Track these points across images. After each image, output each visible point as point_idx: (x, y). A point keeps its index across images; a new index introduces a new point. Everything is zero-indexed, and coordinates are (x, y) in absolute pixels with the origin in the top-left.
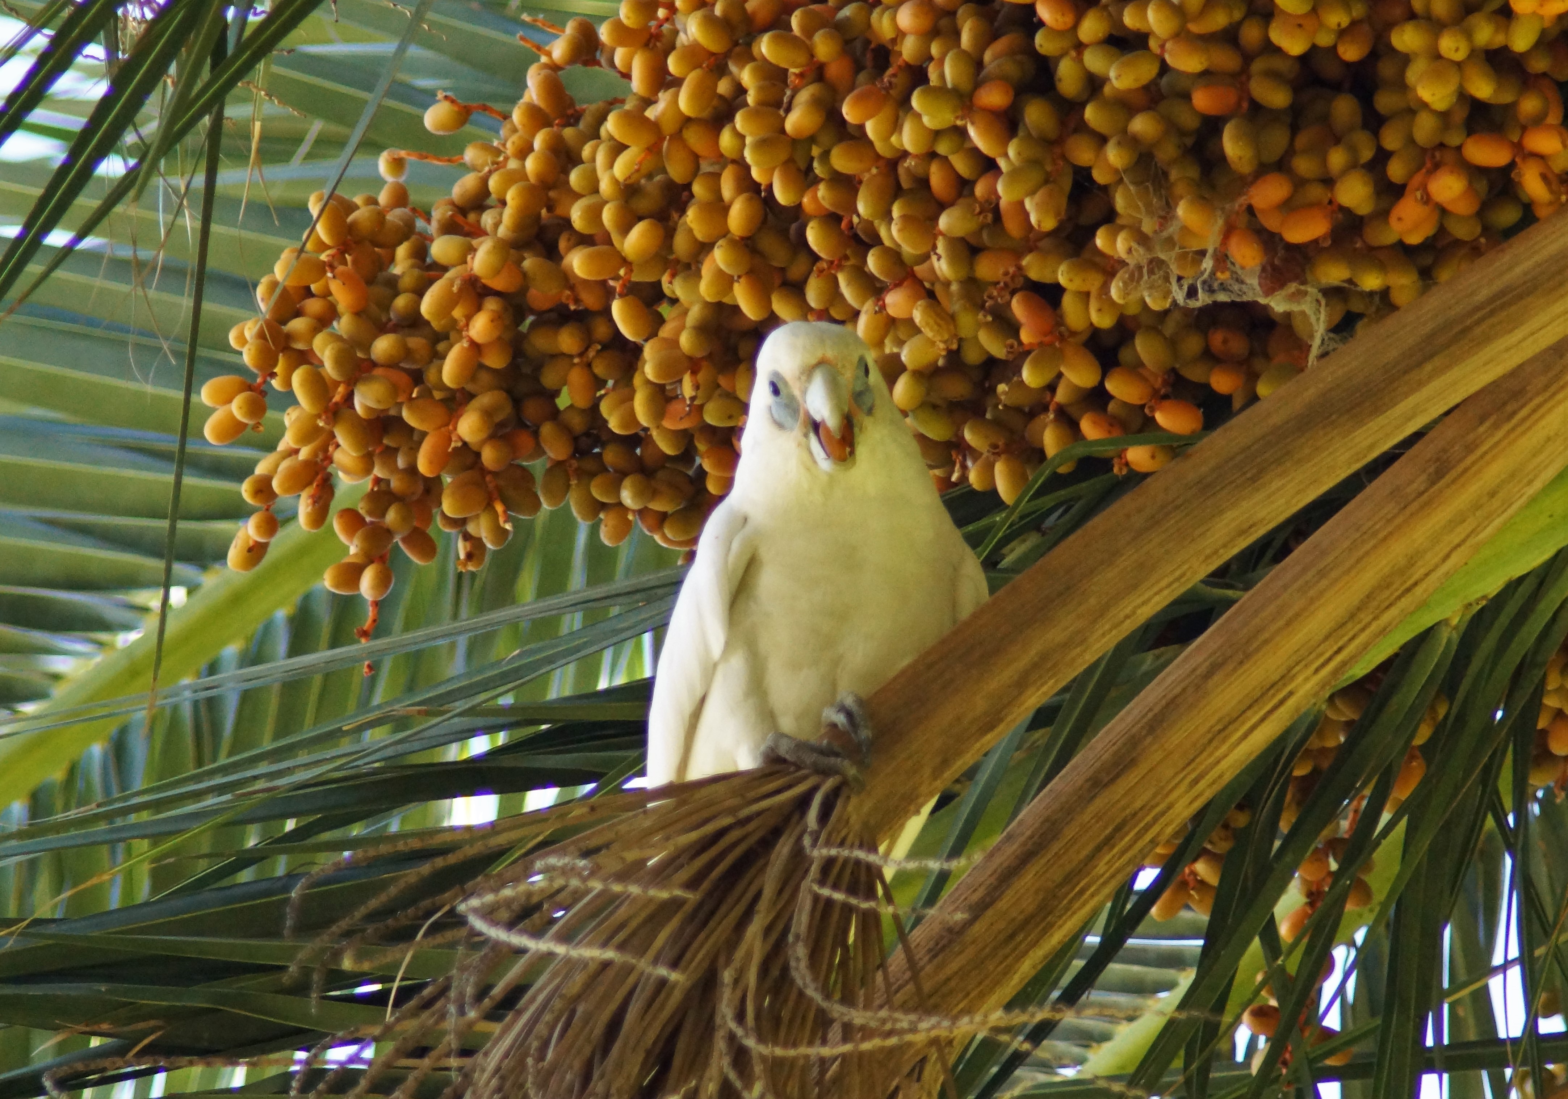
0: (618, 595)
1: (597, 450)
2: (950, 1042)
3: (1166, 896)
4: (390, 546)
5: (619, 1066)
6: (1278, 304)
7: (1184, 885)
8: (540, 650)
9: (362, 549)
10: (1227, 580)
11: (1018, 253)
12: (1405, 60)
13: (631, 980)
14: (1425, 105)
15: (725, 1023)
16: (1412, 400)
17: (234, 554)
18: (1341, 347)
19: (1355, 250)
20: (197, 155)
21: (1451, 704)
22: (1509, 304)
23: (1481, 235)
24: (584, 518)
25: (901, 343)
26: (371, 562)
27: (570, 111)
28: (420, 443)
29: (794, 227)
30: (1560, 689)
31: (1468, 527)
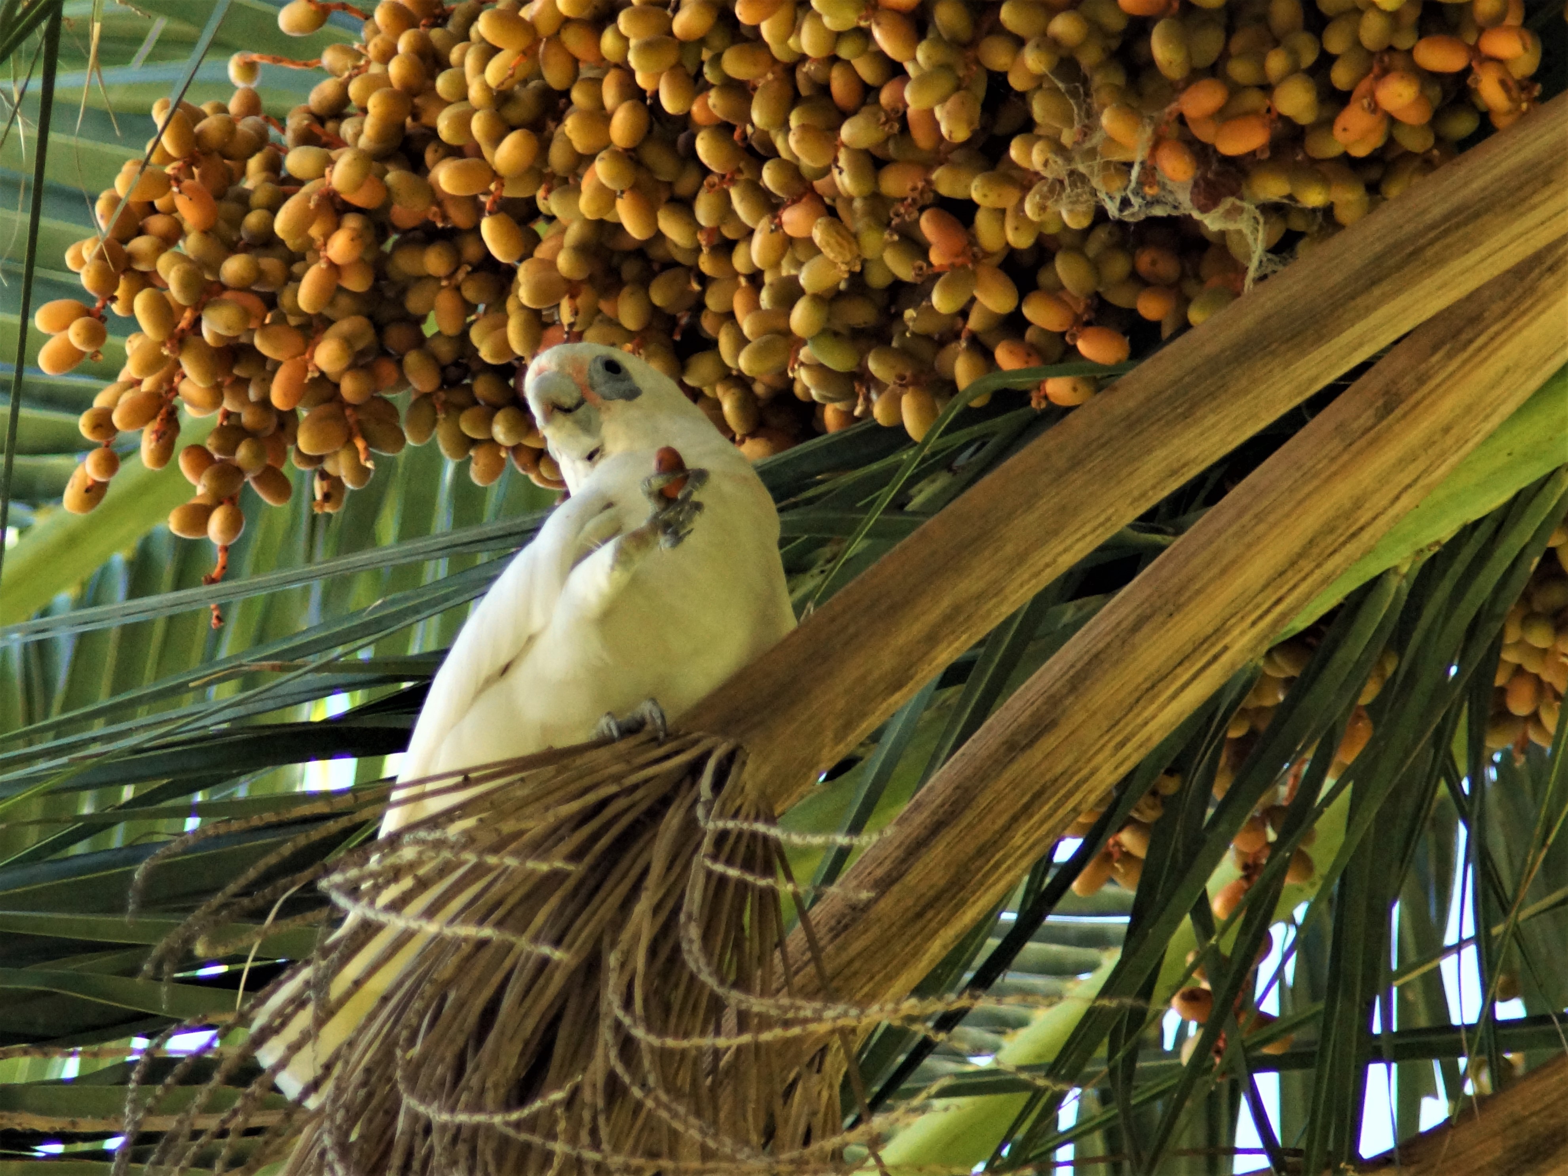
1: (467, 381)
2: (853, 1031)
3: (1087, 870)
4: (241, 486)
5: (495, 1059)
6: (1212, 222)
7: (1108, 857)
8: (406, 599)
9: (210, 490)
10: (1155, 524)
11: (928, 164)
13: (507, 964)
14: (1373, 5)
15: (611, 1010)
16: (1359, 328)
17: (71, 494)
18: (1280, 268)
19: (1296, 163)
20: (33, 56)
21: (1401, 656)
22: (1466, 222)
23: (1434, 147)
24: (453, 455)
25: (799, 264)
26: (220, 503)
27: (437, 11)
28: (274, 372)
29: (682, 138)
30: (1520, 643)
31: (1419, 466)
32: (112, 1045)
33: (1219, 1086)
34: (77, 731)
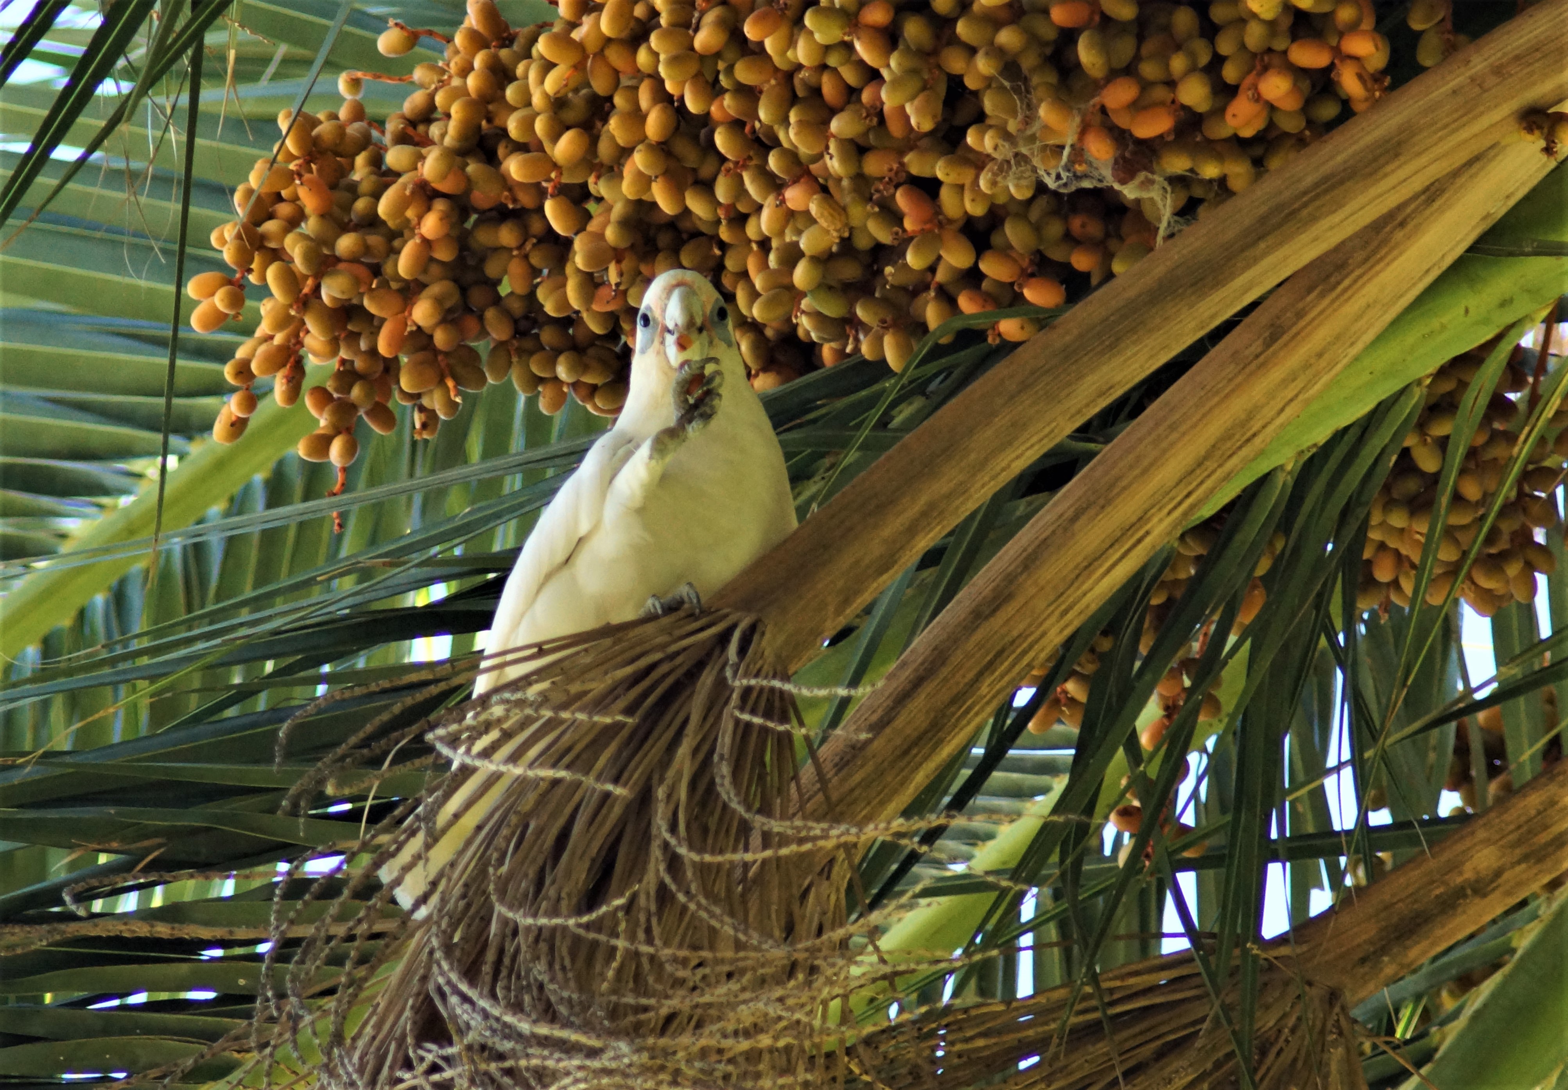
0: (554, 458)
1: (535, 331)
2: (855, 845)
3: (1041, 712)
4: (355, 419)
5: (568, 873)
6: (1130, 192)
7: (1057, 702)
8: (489, 507)
9: (330, 422)
10: (1089, 435)
11: (901, 150)
13: (577, 798)
14: (1254, 16)
15: (660, 833)
17: (219, 428)
18: (1186, 228)
19: (1196, 143)
20: (181, 77)
21: (1288, 537)
22: (1333, 187)
23: (1306, 128)
24: (524, 391)
25: (799, 233)
26: (338, 432)
27: (505, 34)
28: (379, 328)
29: (703, 132)
30: (1383, 524)
31: (1299, 384)
32: (261, 869)
33: (1149, 884)
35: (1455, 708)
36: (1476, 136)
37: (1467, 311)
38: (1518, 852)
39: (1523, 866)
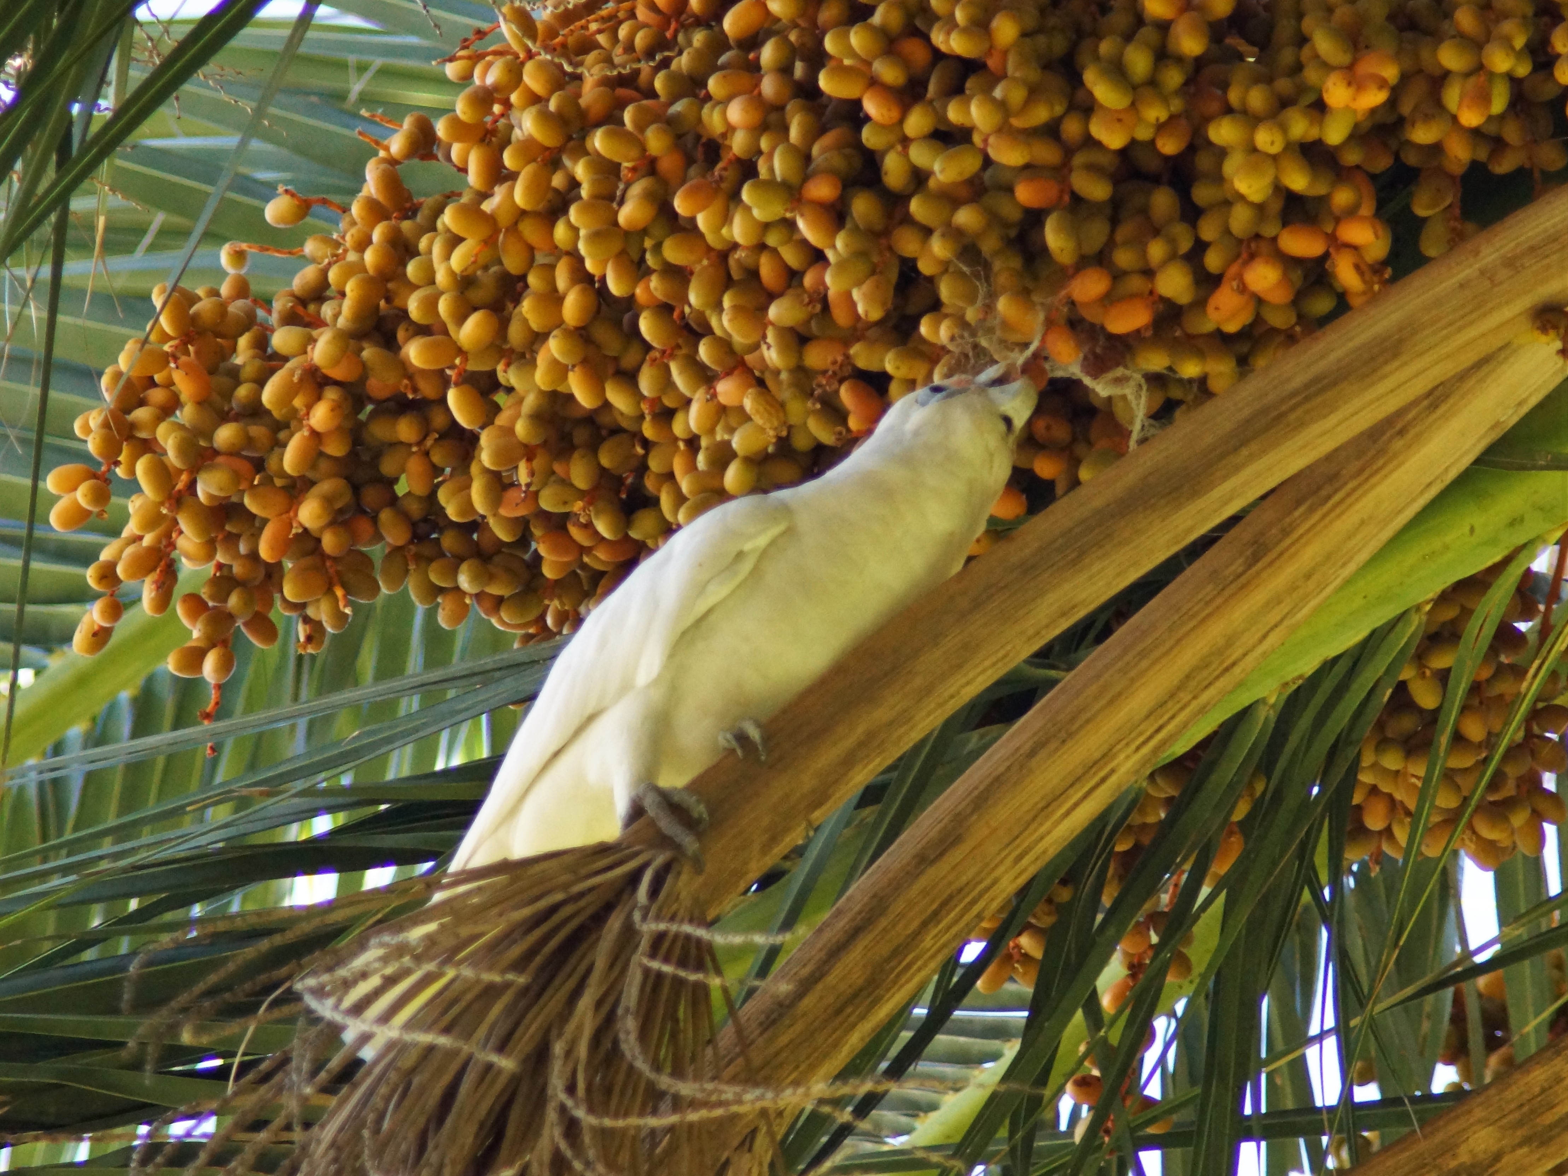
0: (454, 679)
1: (434, 536)
2: (780, 1114)
3: (991, 969)
4: (232, 631)
5: (453, 1138)
6: (1102, 388)
7: (1009, 957)
8: (379, 731)
9: (205, 633)
10: (1050, 661)
11: (846, 342)
12: (1222, 153)
14: (1242, 198)
15: (556, 1095)
17: (79, 638)
18: (1160, 433)
19: (1175, 338)
20: (43, 245)
21: (1269, 779)
22: (1323, 390)
23: (1296, 324)
24: (422, 602)
25: (732, 430)
26: (214, 646)
27: (408, 205)
28: (261, 529)
29: (627, 317)
30: (1375, 766)
31: (1284, 608)
32: (119, 1131)
33: (1108, 1163)
34: (89, 849)
35: (1452, 972)
36: (1483, 335)
37: (1472, 530)
38: (1520, 1133)
39: (1525, 1150)
